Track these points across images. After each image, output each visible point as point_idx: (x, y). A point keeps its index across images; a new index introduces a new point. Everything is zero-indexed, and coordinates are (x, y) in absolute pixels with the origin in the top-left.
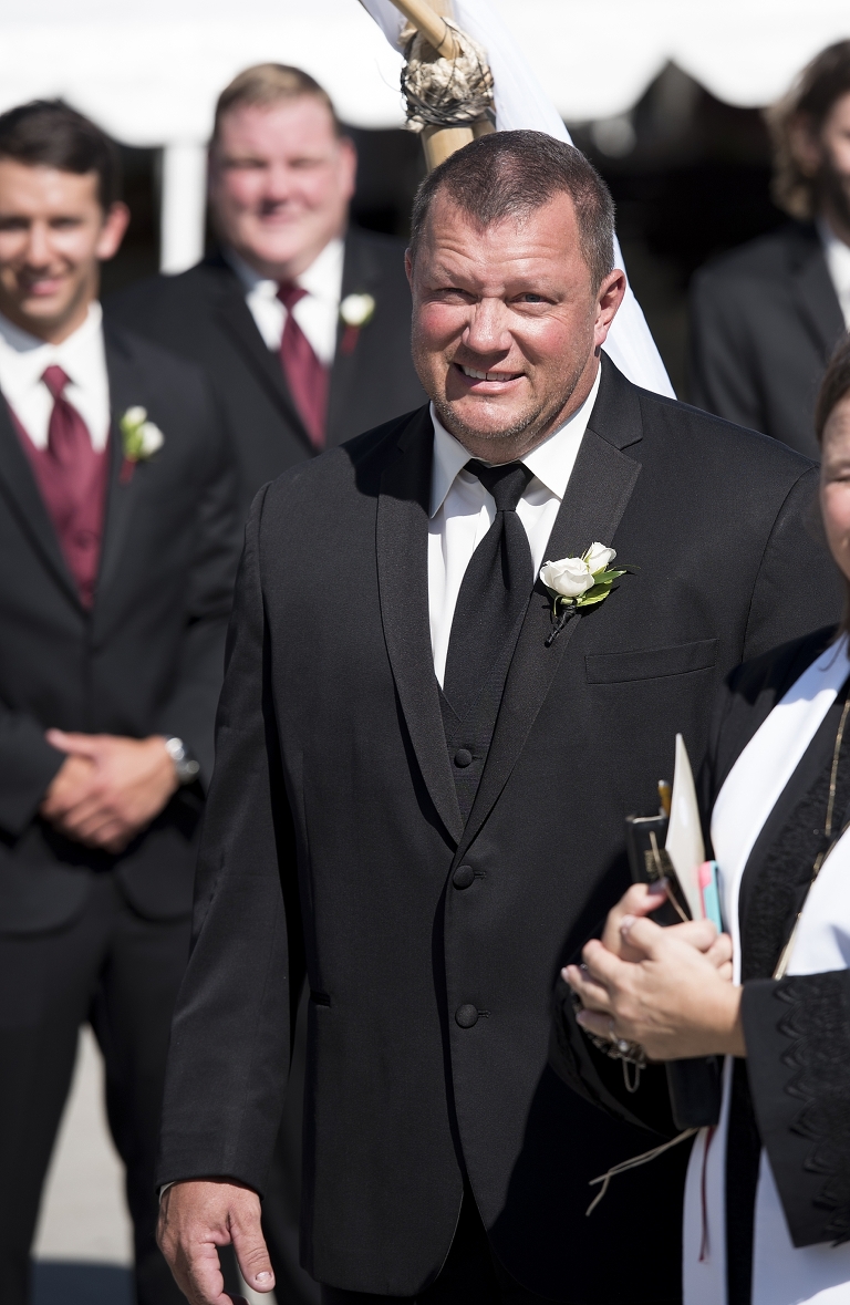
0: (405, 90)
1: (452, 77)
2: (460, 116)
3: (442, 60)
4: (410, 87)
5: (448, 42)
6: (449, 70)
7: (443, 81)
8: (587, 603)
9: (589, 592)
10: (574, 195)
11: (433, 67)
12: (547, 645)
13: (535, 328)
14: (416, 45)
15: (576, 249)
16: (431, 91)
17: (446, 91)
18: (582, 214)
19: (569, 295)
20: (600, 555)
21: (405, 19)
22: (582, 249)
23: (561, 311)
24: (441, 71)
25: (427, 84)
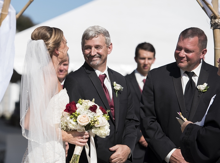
0: (211, 23)
1: (218, 22)
2: (219, 27)
3: (217, 19)
4: (212, 23)
5: (218, 16)
6: (218, 20)
7: (217, 22)
8: (204, 91)
9: (204, 90)
10: (199, 38)
11: (216, 20)
12: (198, 97)
13: (190, 55)
14: (213, 17)
15: (197, 45)
16: (215, 23)
17: (217, 23)
18: (199, 40)
19: (195, 51)
20: (205, 85)
21: (212, 13)
22: (198, 45)
23: (193, 53)
24: (217, 21)
25: (214, 22)
